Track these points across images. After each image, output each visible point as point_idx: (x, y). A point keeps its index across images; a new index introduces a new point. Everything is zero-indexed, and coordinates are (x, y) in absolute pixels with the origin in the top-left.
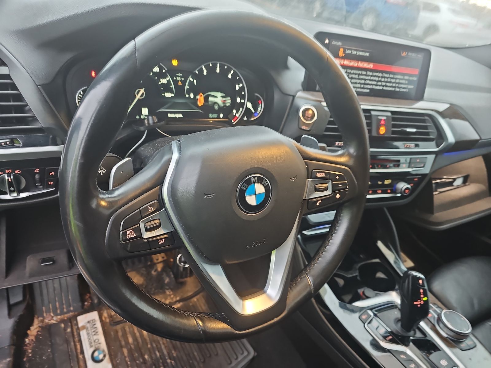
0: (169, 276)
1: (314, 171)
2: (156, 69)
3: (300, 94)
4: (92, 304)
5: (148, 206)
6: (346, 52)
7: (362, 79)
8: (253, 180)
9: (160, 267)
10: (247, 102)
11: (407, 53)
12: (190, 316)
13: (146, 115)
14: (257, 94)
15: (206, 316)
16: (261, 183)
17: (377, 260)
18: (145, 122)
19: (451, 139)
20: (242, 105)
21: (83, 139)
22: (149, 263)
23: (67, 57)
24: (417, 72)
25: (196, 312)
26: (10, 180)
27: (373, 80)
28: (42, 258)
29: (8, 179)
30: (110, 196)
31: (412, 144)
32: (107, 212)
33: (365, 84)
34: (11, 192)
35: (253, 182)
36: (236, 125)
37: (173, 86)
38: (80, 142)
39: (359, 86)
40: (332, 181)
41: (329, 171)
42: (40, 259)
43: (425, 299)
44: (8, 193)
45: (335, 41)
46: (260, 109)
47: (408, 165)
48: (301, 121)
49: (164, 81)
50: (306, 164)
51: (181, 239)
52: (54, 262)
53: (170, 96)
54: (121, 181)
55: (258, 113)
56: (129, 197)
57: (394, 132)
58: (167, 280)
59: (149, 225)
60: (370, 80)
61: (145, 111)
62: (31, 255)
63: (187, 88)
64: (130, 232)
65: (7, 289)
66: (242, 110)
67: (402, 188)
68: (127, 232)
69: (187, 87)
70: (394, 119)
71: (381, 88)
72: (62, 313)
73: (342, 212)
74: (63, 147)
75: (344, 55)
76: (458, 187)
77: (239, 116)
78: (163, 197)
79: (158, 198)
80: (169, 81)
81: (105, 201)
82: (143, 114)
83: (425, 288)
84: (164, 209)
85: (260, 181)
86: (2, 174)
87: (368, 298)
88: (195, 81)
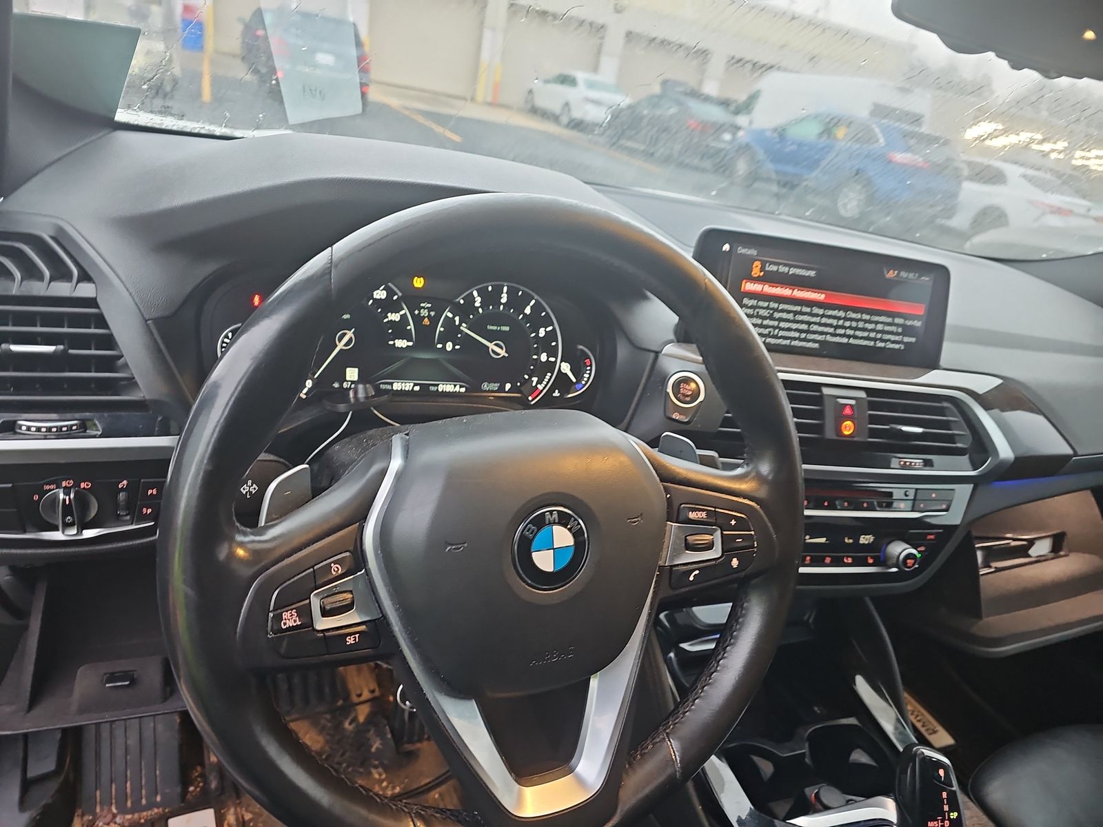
0: (381, 735)
1: (683, 506)
2: (380, 294)
3: (670, 349)
4: (205, 791)
5: (331, 563)
6: (767, 269)
7: (802, 322)
8: (549, 519)
9: (363, 712)
10: (561, 362)
11: (896, 272)
12: (403, 813)
13: (353, 382)
14: (581, 347)
15: (438, 815)
16: (565, 526)
17: (852, 721)
18: (349, 395)
19: (1005, 451)
20: (550, 366)
21: (216, 427)
22: (340, 703)
23: (208, 268)
24: (921, 310)
25: (416, 805)
26: (67, 503)
27: (826, 325)
28: (111, 671)
29: (64, 500)
30: (257, 538)
31: (917, 460)
32: (247, 572)
33: (807, 332)
34: (67, 526)
35: (550, 524)
36: (536, 406)
37: (411, 327)
38: (212, 431)
39: (797, 335)
40: (722, 530)
41: (715, 508)
42: (105, 674)
43: (954, 815)
44: (60, 528)
45: (744, 248)
46: (589, 376)
47: (910, 504)
48: (670, 402)
49: (394, 317)
50: (667, 490)
51: (394, 636)
52: (133, 682)
53: (404, 346)
54: (283, 510)
55: (583, 382)
56: (296, 543)
57: (873, 433)
58: (376, 745)
59: (330, 603)
60: (820, 324)
61: (352, 374)
62: (86, 665)
63: (440, 331)
64: (289, 615)
65: (26, 736)
66: (551, 377)
67: (900, 554)
68: (283, 614)
69: (440, 329)
70: (872, 406)
71: (845, 340)
72: (137, 808)
73: (746, 597)
74: (177, 440)
75: (762, 274)
76: (1040, 560)
77: (544, 388)
78: (364, 547)
79: (354, 548)
80: (404, 317)
81: (245, 550)
82: (348, 379)
83: (954, 789)
84: (363, 571)
85: (563, 520)
86: (53, 490)
87: (826, 808)
88: (457, 319)
